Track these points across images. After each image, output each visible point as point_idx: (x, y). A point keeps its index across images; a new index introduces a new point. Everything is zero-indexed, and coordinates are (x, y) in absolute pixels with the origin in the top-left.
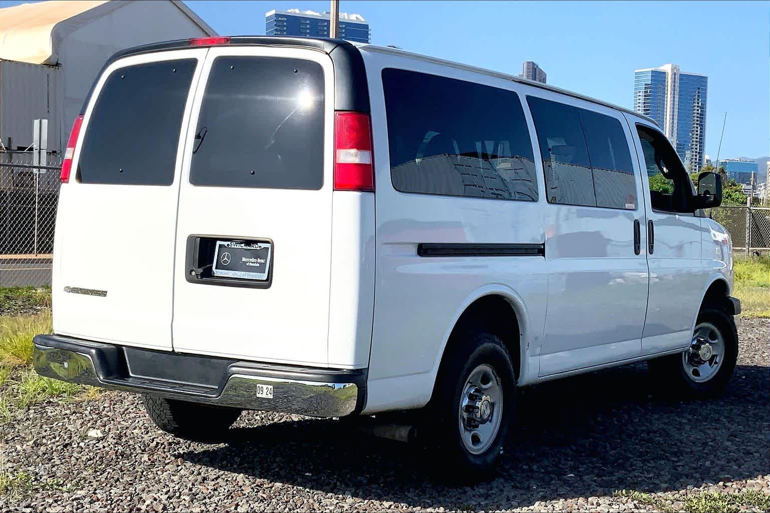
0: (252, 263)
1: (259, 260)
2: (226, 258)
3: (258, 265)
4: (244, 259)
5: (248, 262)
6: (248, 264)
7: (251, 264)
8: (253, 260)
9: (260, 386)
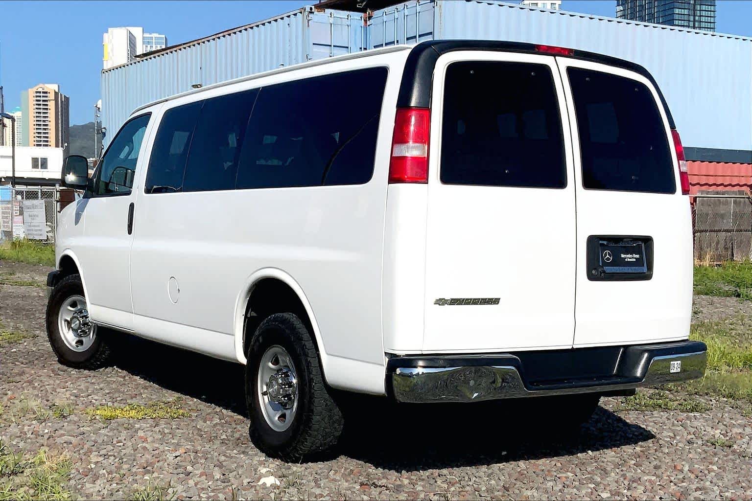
0: (630, 258)
1: (634, 256)
2: (608, 256)
3: (635, 260)
4: (623, 256)
5: (626, 258)
6: (626, 260)
7: (629, 260)
8: (629, 256)
9: (673, 362)
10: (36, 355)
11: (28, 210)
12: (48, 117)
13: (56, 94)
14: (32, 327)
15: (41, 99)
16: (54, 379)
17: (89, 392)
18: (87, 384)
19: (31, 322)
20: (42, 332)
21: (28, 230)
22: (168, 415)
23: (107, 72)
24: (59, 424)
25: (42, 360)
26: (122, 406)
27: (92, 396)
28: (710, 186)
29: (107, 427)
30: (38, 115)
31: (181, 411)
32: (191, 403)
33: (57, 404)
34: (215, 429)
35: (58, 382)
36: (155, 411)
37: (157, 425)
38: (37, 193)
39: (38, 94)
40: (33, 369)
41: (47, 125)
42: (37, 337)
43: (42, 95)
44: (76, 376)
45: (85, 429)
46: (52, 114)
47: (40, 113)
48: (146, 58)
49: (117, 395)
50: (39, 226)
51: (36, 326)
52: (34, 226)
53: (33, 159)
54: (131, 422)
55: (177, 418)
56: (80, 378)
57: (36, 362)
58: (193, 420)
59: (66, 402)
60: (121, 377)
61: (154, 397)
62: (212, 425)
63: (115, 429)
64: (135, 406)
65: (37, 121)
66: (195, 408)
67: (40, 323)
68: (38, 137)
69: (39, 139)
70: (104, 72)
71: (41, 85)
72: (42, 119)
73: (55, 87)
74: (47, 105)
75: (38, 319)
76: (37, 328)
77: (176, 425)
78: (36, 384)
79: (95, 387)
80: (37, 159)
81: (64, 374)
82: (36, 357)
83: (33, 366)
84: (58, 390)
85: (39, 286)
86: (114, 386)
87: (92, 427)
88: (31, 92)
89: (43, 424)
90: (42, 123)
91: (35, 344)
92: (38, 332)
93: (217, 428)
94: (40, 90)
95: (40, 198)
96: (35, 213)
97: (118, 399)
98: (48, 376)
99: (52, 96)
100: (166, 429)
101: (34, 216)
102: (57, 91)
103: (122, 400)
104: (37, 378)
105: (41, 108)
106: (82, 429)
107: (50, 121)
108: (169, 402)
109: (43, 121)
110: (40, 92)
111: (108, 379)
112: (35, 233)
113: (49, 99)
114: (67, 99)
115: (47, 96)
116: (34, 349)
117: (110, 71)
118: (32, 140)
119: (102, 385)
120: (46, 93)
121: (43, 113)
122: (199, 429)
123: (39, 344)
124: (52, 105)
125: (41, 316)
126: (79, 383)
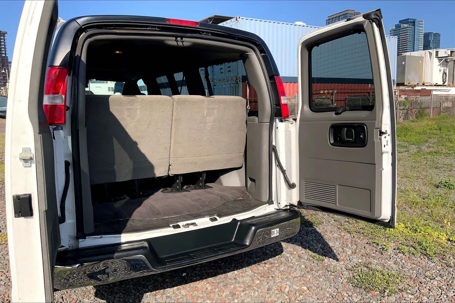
9: (273, 231)
28: (352, 93)
80: (110, 88)
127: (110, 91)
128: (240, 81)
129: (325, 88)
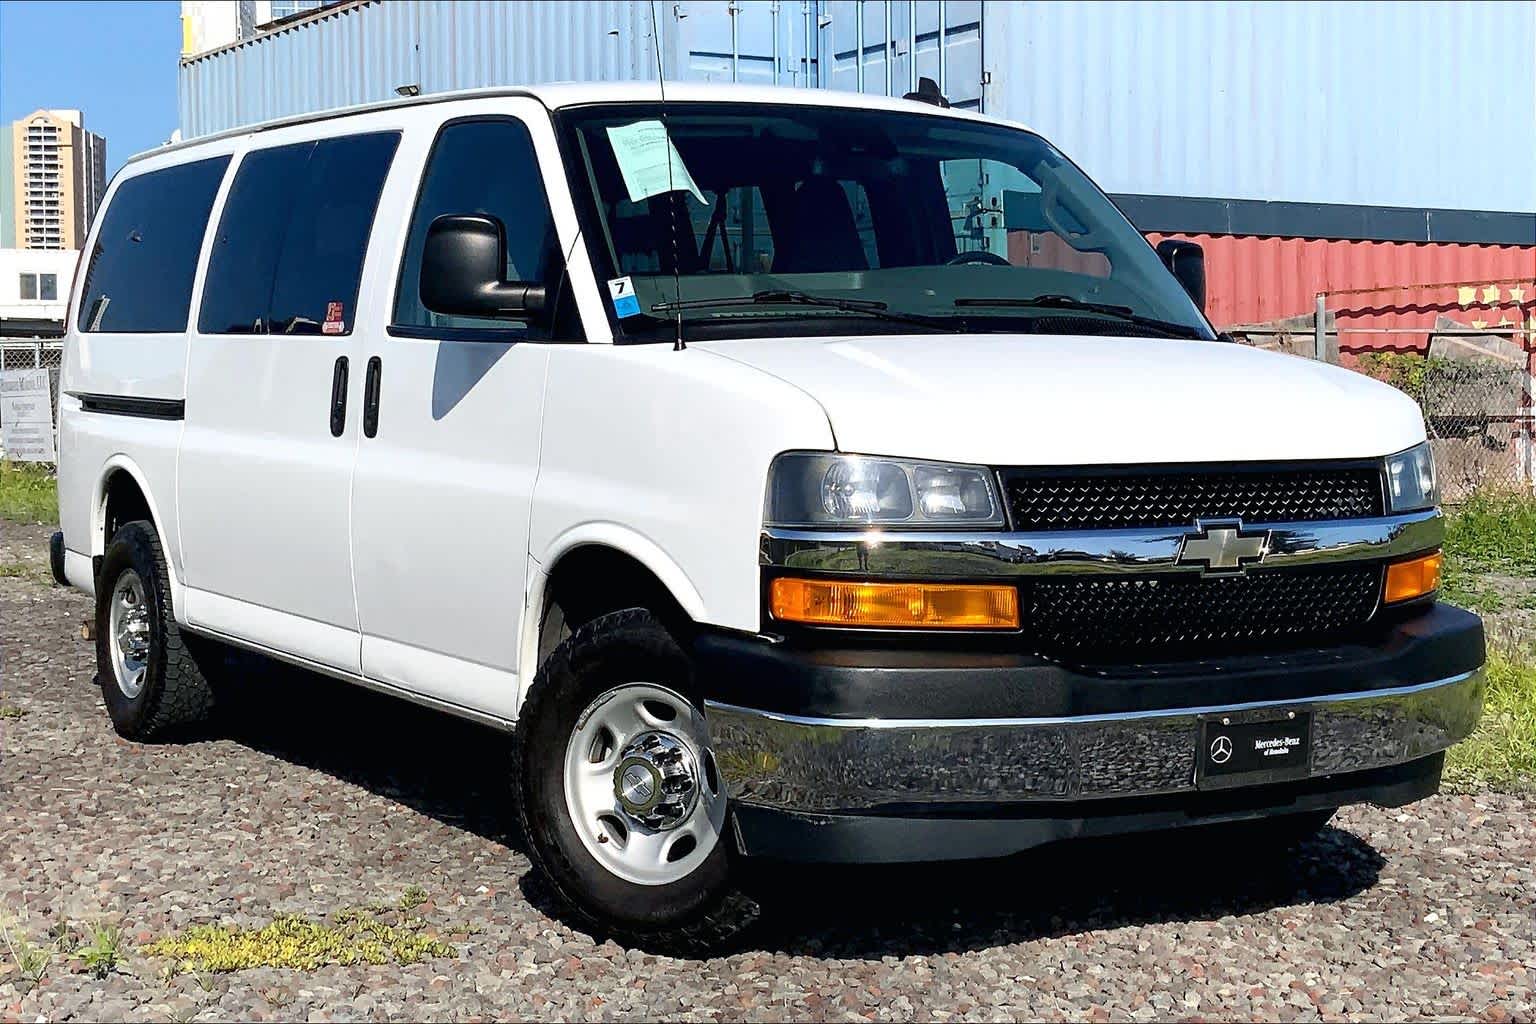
10: (19, 768)
11: (10, 393)
12: (57, 184)
13: (76, 131)
14: (10, 687)
15: (42, 143)
16: (65, 840)
17: (164, 878)
18: (157, 855)
19: (11, 673)
20: (37, 702)
21: (10, 440)
22: (388, 952)
23: (192, 63)
24: (77, 995)
25: (36, 782)
26: (258, 923)
27: (170, 894)
29: (217, 1001)
30: (34, 180)
31: (425, 939)
32: (450, 909)
33: (73, 924)
34: (529, 997)
35: (76, 848)
36: (351, 938)
37: (361, 990)
38: (31, 352)
39: (35, 134)
40: (9, 809)
41: (55, 203)
42: (24, 714)
43: (43, 134)
44: (126, 828)
45: (157, 1008)
46: (66, 179)
47: (38, 175)
48: (284, 28)
49: (241, 889)
50: (36, 431)
51: (23, 684)
52: (27, 431)
53: (23, 276)
54: (288, 979)
55: (417, 960)
56: (140, 834)
57: (19, 788)
58: (462, 968)
59: (98, 916)
60: (248, 829)
61: (345, 892)
62: (518, 982)
63: (241, 1009)
64: (294, 924)
65: (32, 193)
66: (463, 928)
67: (33, 675)
68: (36, 230)
69: (39, 235)
70: (185, 65)
71: (41, 113)
72: (44, 189)
73: (71, 116)
74: (55, 157)
75: (28, 664)
76: (25, 690)
77: (417, 985)
78: (17, 859)
79: (180, 864)
80: (33, 276)
81: (93, 823)
82: (20, 774)
83: (11, 803)
84: (76, 876)
85: (33, 577)
86: (231, 858)
87: (172, 1003)
88: (20, 128)
89: (33, 993)
90: (44, 198)
91: (19, 736)
92: (26, 702)
93: (532, 992)
94: (40, 123)
95: (37, 365)
96: (27, 401)
97: (244, 900)
98: (50, 830)
99: (65, 137)
100: (388, 1004)
101: (26, 406)
102: (77, 125)
103: (255, 902)
104: (21, 837)
105: (41, 165)
106: (145, 1008)
107: (62, 194)
108: (387, 910)
109: (47, 193)
110: (39, 128)
111: (213, 837)
112: (28, 446)
113: (60, 143)
114: (101, 144)
115: (55, 138)
116: (15, 750)
117: (200, 60)
118: (21, 235)
119: (199, 857)
120: (52, 129)
121: (47, 174)
122: (483, 1000)
123: (30, 734)
124: (66, 157)
125: (36, 657)
126: (136, 851)
127: (35, 298)
128: (994, 221)
129: (1488, 276)
